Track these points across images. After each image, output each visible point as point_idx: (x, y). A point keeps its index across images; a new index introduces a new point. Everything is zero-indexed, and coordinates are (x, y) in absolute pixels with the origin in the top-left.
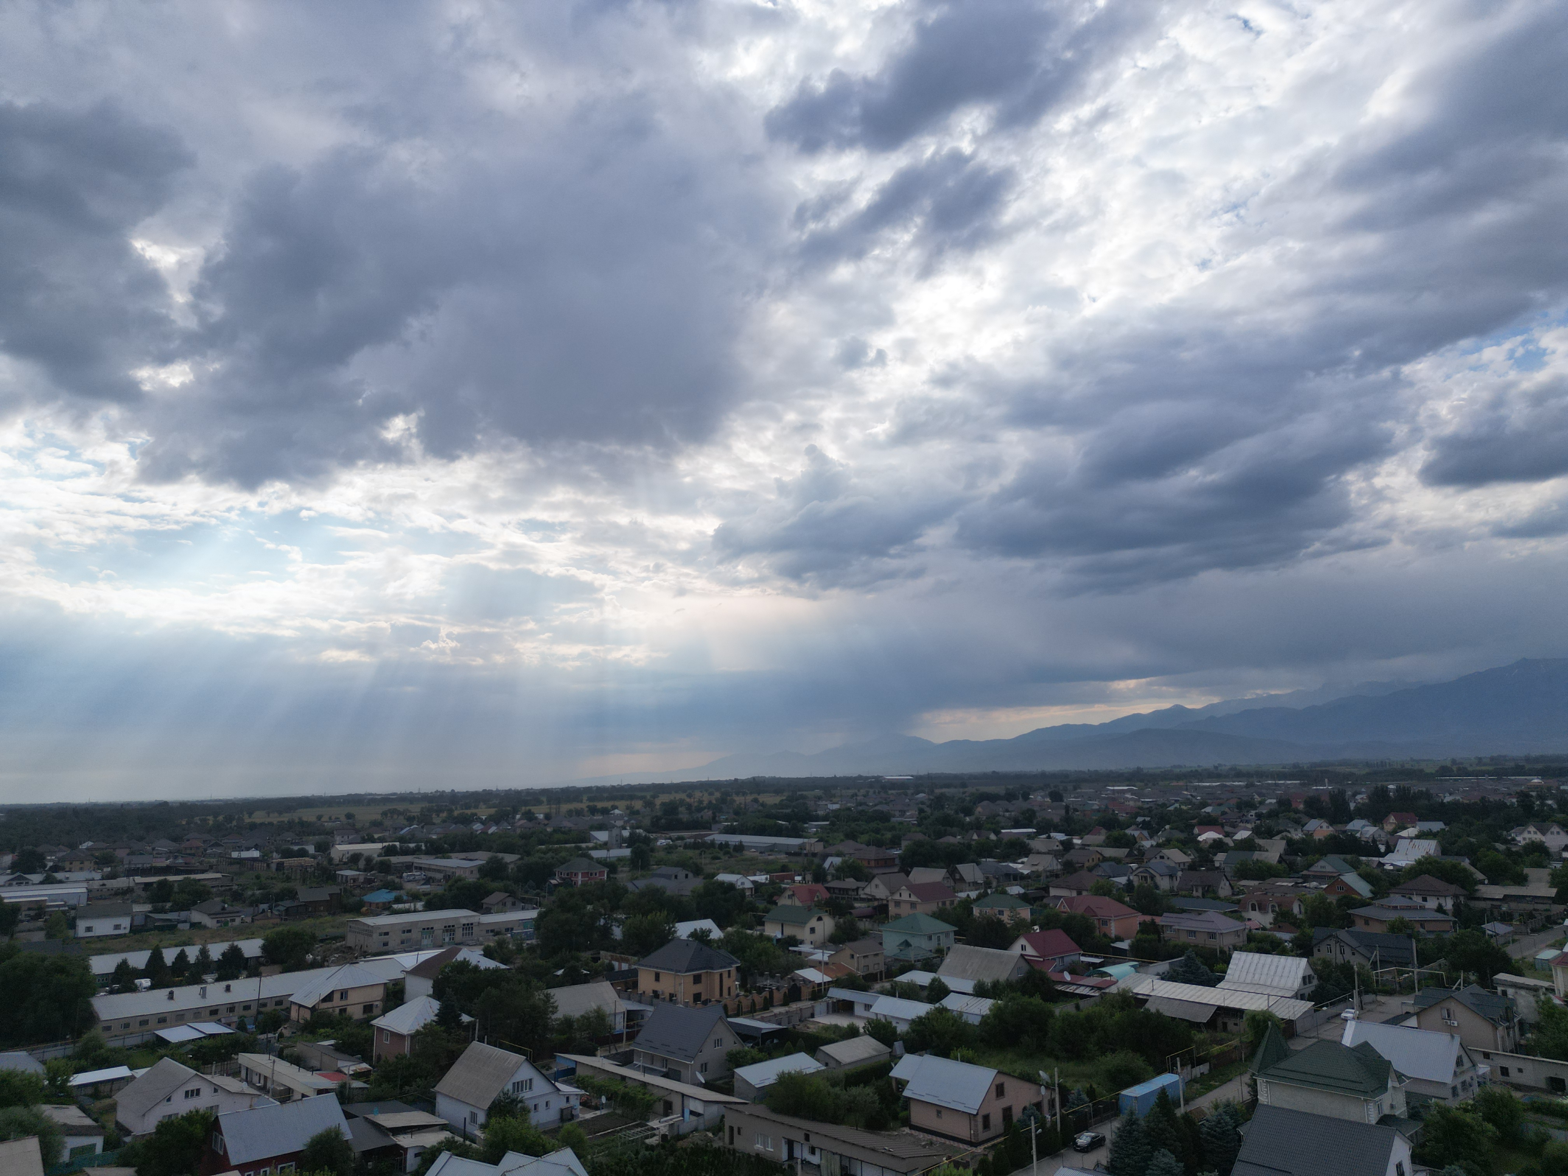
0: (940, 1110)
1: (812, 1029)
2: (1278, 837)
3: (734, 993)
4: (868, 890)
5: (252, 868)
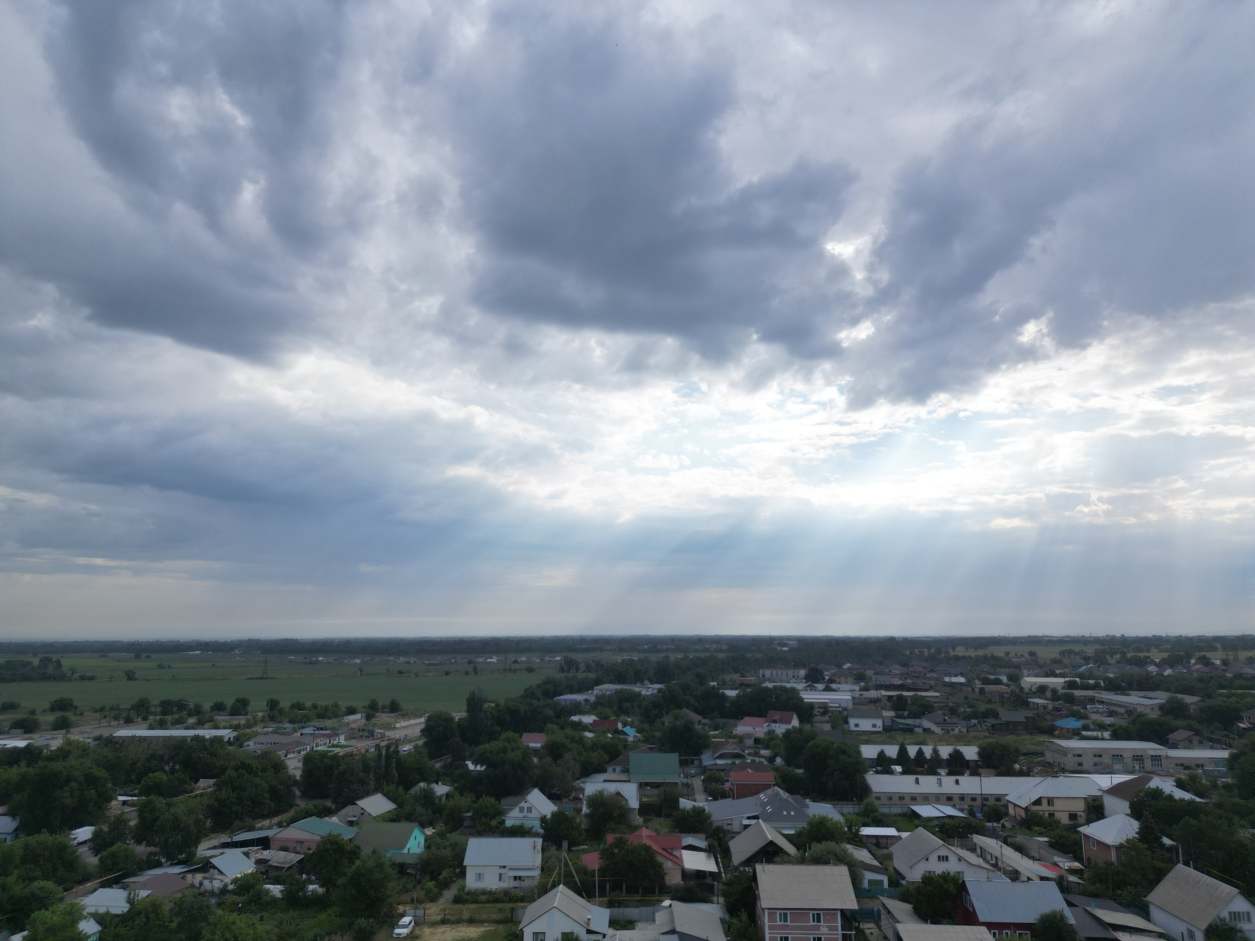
5: (961, 691)
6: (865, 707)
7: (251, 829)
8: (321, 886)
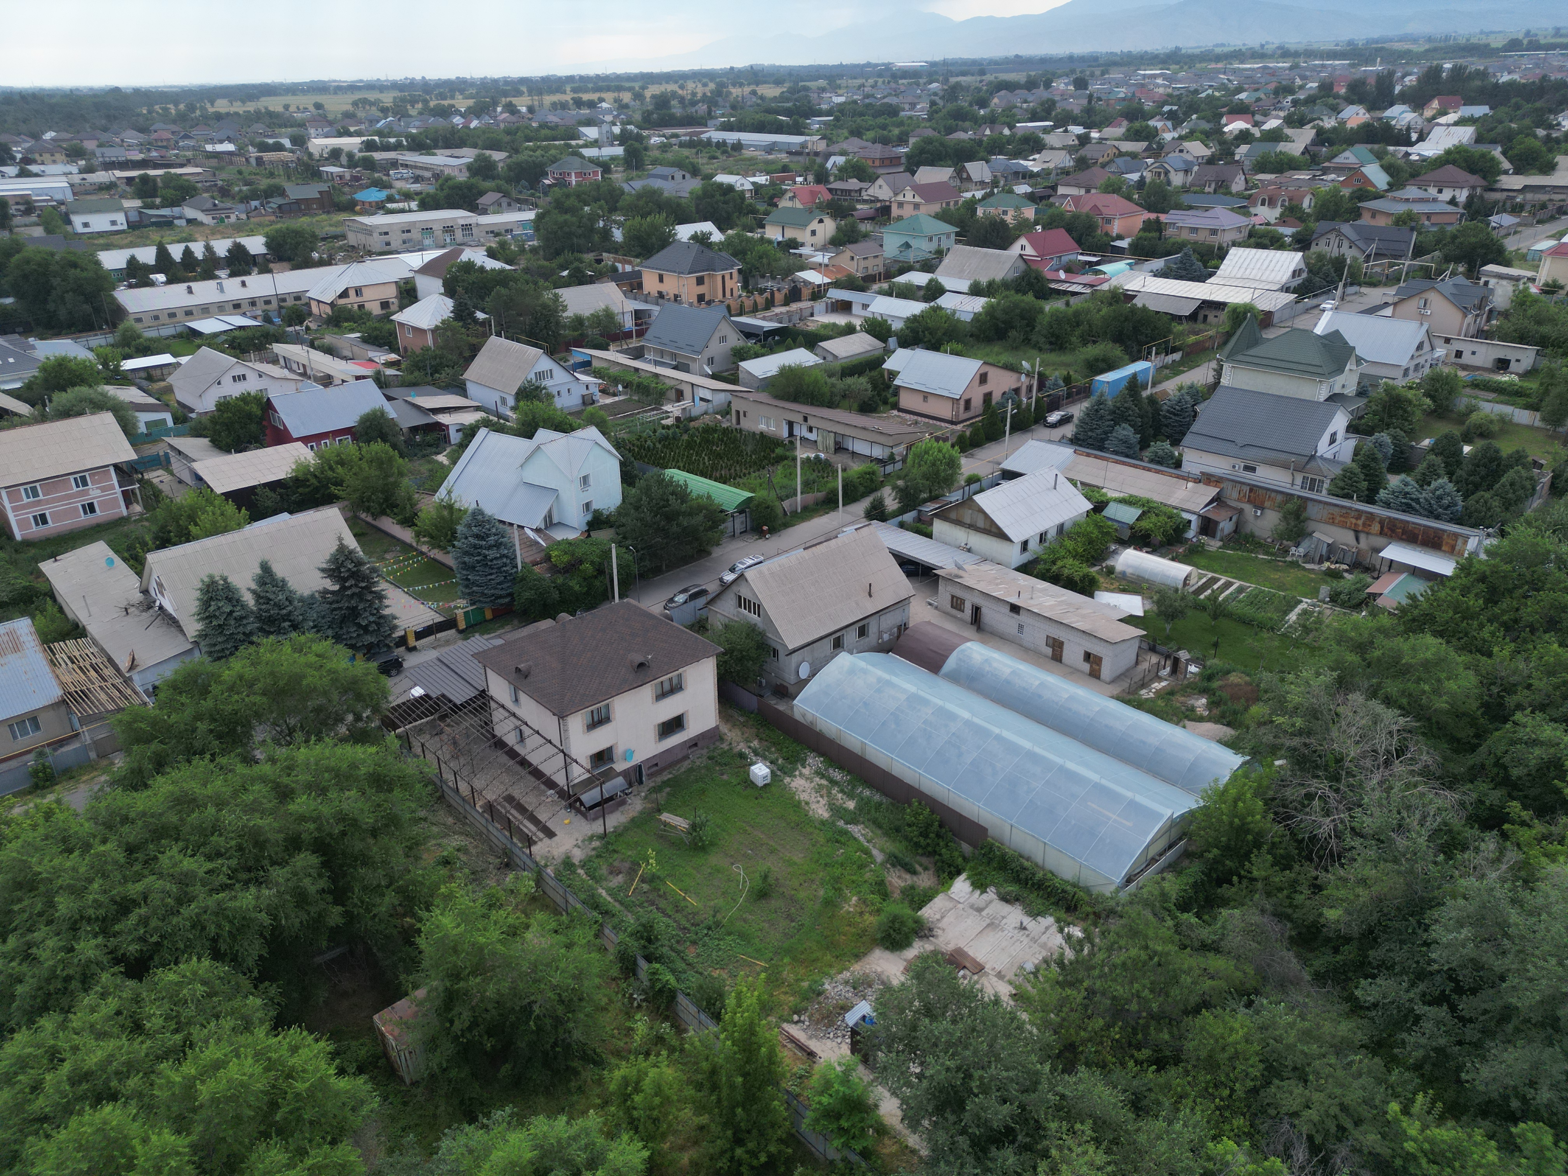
0: (926, 396)
1: (811, 327)
2: (1308, 126)
3: (736, 294)
4: (871, 191)
5: (231, 163)
6: (94, 197)
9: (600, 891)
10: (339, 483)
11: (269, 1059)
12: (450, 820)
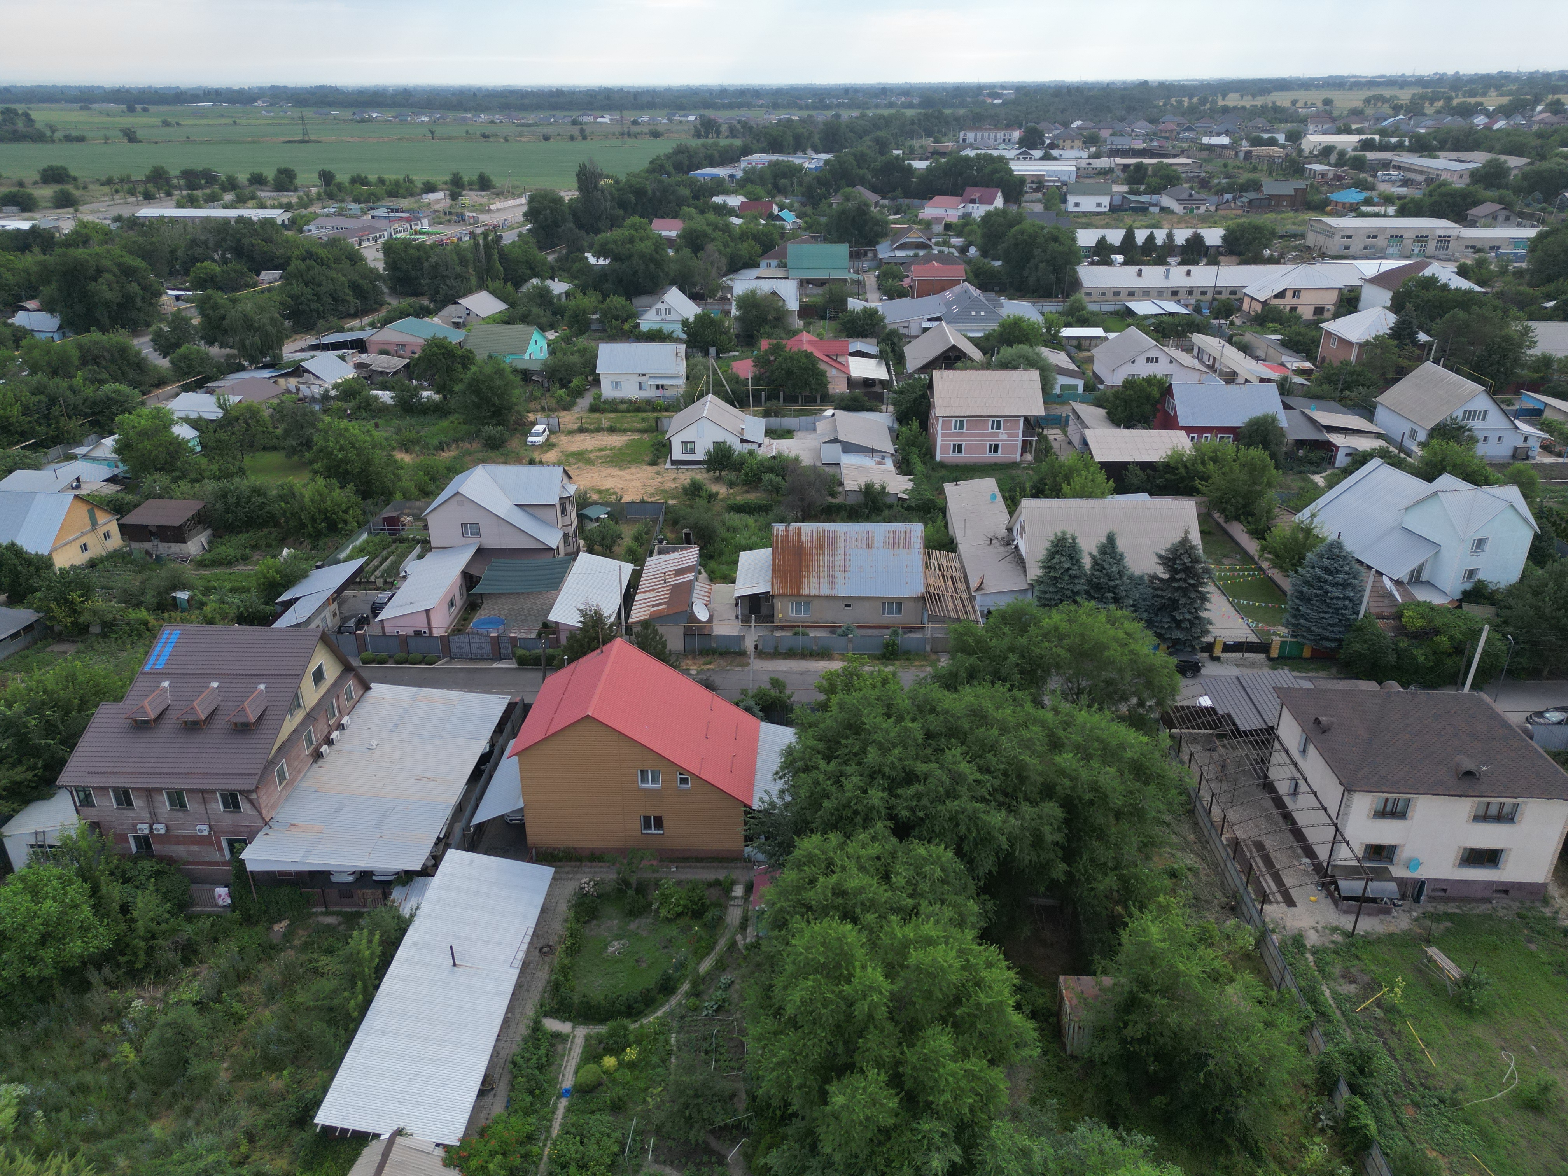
5: (1220, 156)
6: (1091, 181)
7: (340, 330)
8: (437, 392)
9: (1324, 988)
10: (1205, 478)
11: (968, 960)
12: (1192, 837)
